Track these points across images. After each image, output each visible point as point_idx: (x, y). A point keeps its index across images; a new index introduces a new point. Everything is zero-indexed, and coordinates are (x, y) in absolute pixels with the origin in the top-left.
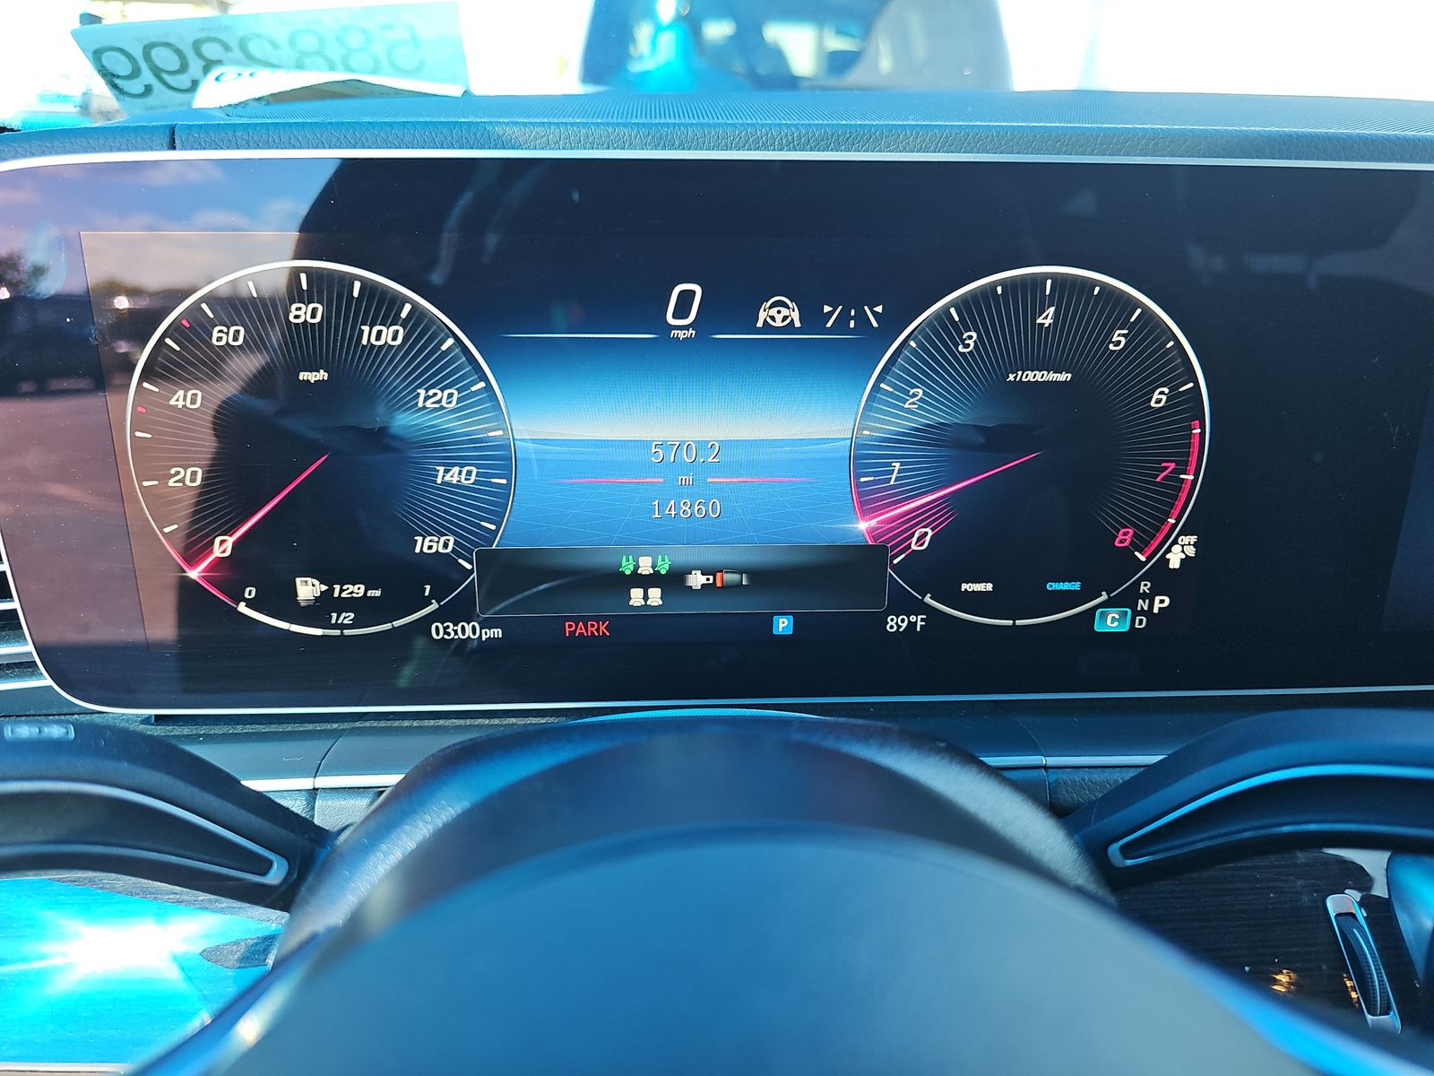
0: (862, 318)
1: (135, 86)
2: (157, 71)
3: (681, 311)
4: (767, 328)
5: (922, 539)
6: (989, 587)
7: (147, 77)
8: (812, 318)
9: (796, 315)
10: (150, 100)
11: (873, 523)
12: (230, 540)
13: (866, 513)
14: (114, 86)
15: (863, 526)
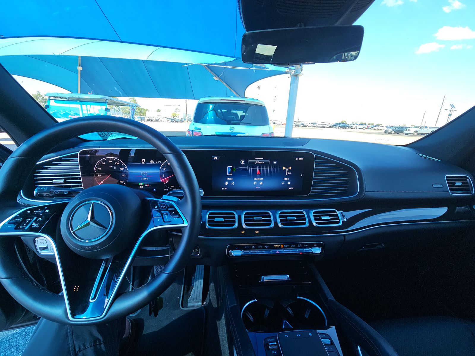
0: (159, 162)
1: (103, 136)
2: (105, 134)
3: (143, 161)
4: (151, 163)
5: (167, 182)
6: (174, 186)
7: (104, 135)
8: (155, 162)
9: (153, 162)
10: (104, 137)
11: (162, 180)
12: (103, 181)
13: (162, 179)
14: (100, 136)
15: (161, 180)
